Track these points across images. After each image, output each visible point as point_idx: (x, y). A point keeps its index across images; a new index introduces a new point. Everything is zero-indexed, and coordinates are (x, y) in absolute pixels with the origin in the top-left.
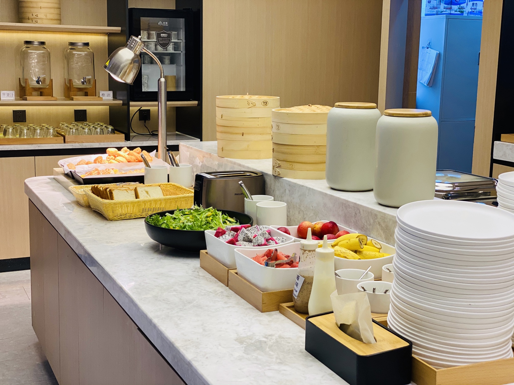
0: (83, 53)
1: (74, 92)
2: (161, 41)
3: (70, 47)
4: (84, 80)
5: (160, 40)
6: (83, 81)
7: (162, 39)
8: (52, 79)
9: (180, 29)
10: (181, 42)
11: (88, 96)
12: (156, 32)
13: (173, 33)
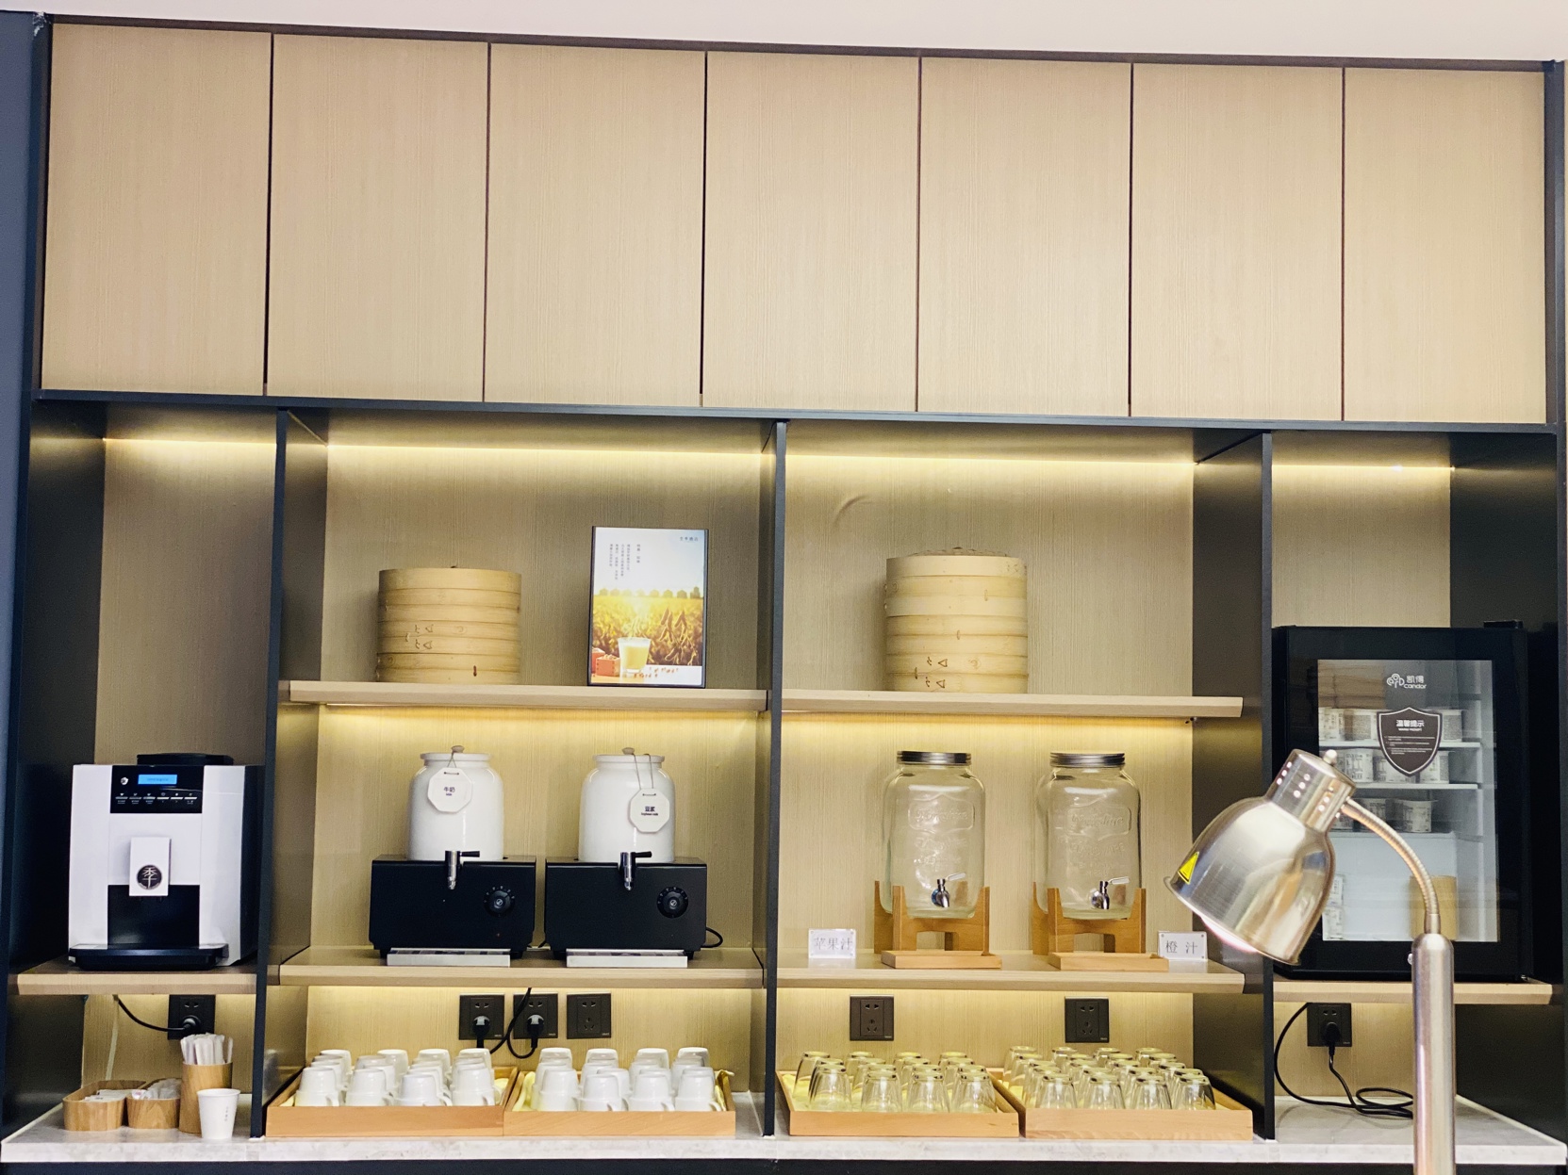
0: (1103, 793)
1: (1066, 936)
2: (1397, 746)
3: (1056, 771)
4: (1101, 891)
5: (1392, 744)
6: (1097, 894)
7: (1403, 740)
8: (987, 890)
9: (1476, 698)
10: (1475, 750)
11: (1114, 952)
12: (1378, 713)
13: (1447, 713)
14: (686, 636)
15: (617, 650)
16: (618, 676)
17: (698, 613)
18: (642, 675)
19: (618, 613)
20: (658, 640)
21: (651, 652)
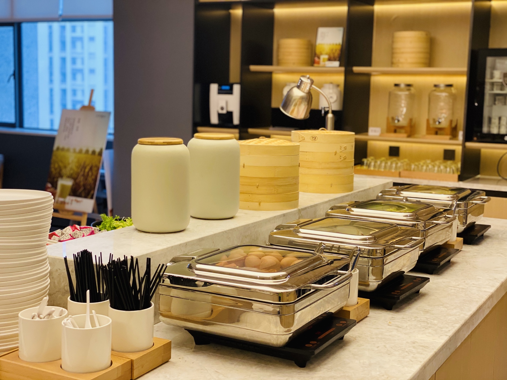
5: (506, 81)
14: (336, 55)
15: (320, 58)
16: (320, 64)
17: (340, 49)
18: (325, 64)
19: (321, 49)
20: (330, 55)
21: (328, 58)
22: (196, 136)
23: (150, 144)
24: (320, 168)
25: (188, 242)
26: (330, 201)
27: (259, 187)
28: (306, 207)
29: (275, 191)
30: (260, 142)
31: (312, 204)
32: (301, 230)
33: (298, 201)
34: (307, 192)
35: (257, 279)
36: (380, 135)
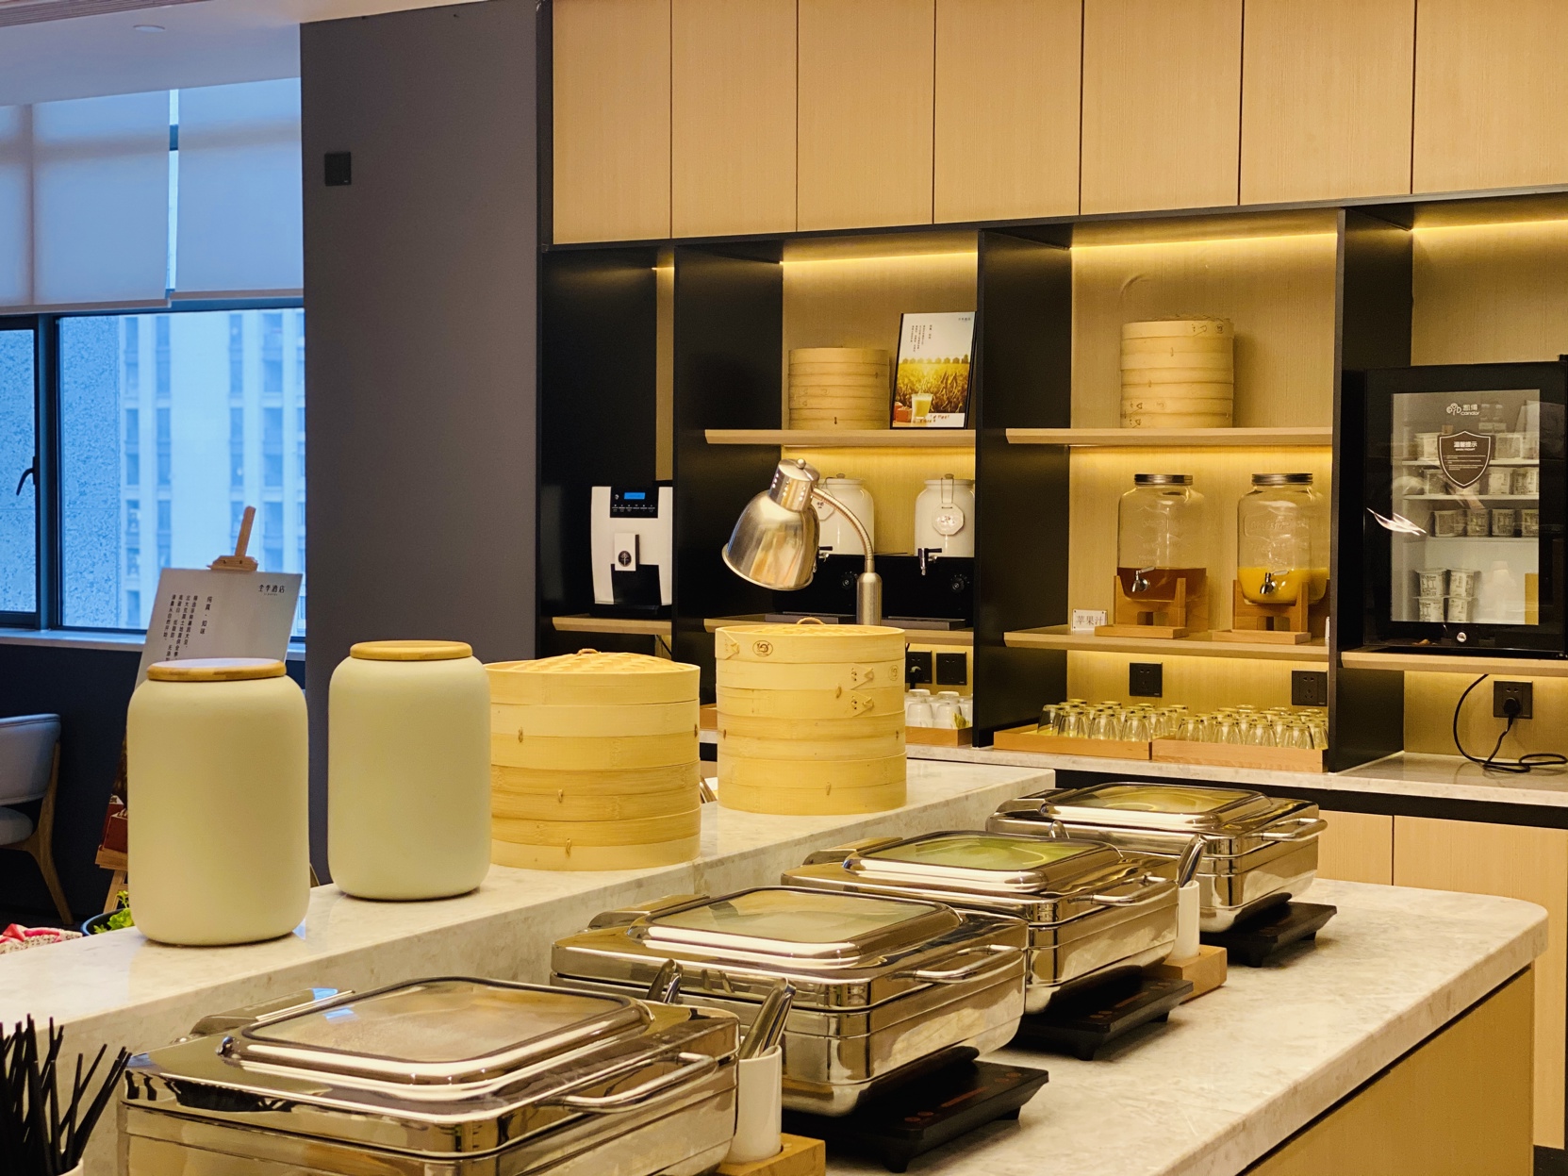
2: (1454, 463)
5: (1450, 462)
7: (1459, 458)
9: (1526, 423)
10: (1526, 465)
12: (1439, 437)
14: (956, 391)
15: (911, 403)
16: (910, 421)
17: (966, 374)
18: (925, 421)
19: (912, 375)
20: (938, 395)
21: (932, 403)
22: (355, 652)
23: (175, 678)
24: (792, 739)
25: (276, 973)
26: (813, 838)
27: (565, 800)
28: (724, 858)
29: (614, 810)
30: (578, 665)
31: (747, 847)
32: (654, 931)
33: (698, 840)
34: (758, 812)
35: (408, 1083)
36: (1098, 632)
